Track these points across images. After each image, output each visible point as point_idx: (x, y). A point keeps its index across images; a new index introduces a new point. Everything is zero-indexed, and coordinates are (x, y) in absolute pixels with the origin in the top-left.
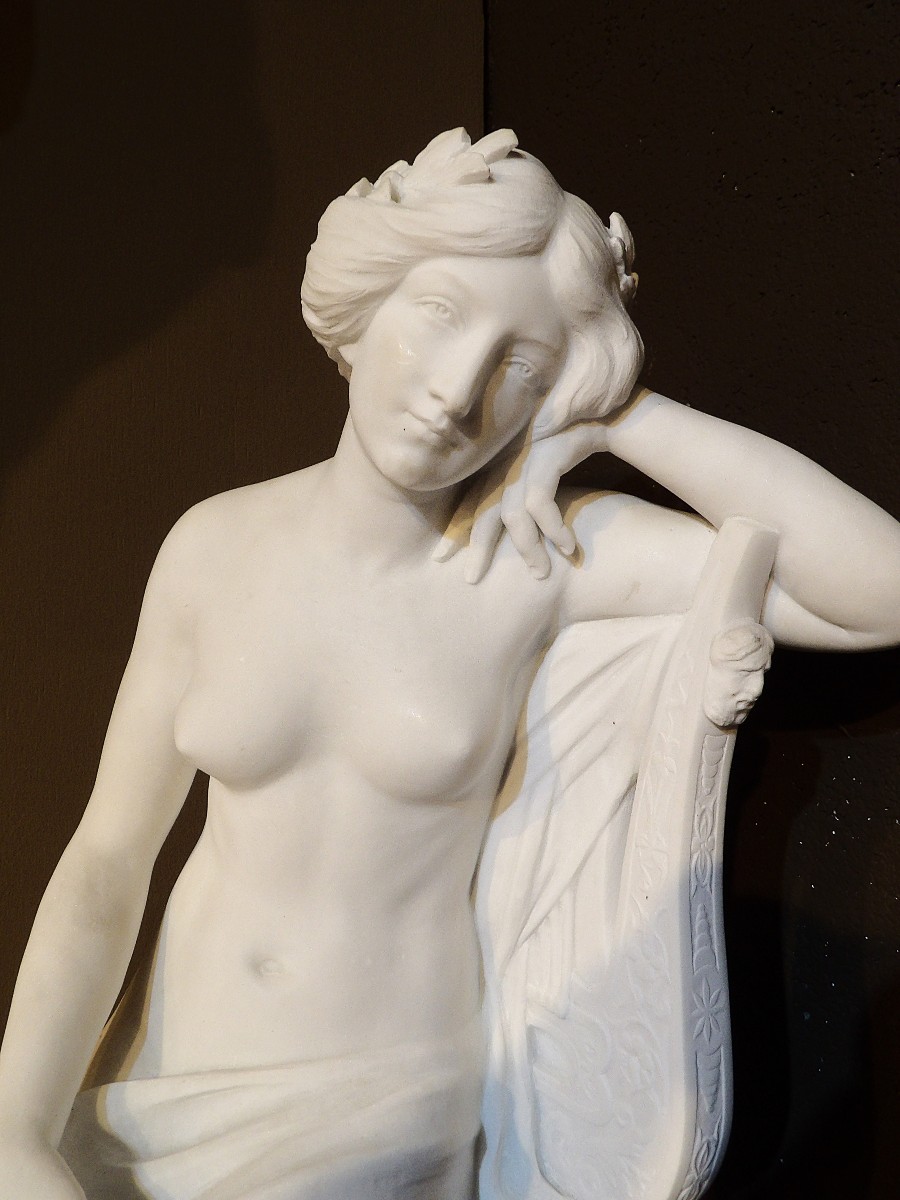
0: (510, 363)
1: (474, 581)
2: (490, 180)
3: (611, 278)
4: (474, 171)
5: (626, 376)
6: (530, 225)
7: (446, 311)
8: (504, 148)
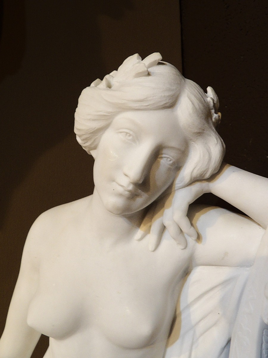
0: (162, 158)
1: (152, 250)
2: (149, 74)
3: (208, 116)
4: (141, 71)
5: (217, 160)
6: (167, 94)
7: (130, 135)
8: (155, 61)
